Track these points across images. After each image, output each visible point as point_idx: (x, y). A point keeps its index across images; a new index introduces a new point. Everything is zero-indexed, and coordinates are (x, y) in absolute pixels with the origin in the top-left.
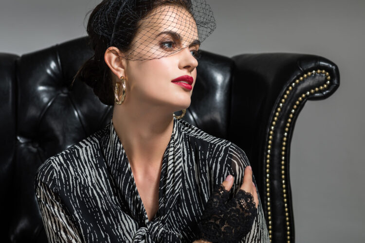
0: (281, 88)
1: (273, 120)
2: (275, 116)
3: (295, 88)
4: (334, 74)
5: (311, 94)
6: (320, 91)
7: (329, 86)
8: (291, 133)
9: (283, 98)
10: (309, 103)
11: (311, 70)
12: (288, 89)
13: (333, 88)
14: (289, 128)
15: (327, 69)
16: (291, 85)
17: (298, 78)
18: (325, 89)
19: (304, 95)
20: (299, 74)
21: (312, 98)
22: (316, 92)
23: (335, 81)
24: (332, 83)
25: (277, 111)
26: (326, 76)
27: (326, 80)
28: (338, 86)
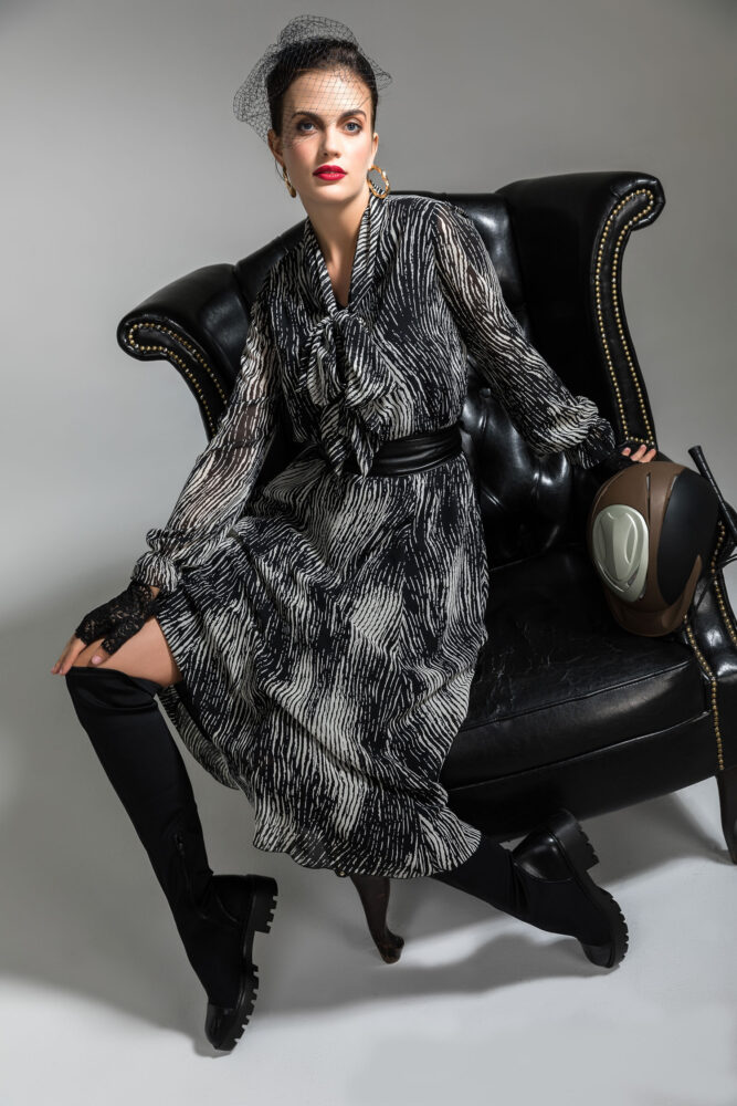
0: (598, 226)
1: (597, 267)
2: (598, 262)
3: (613, 222)
4: (658, 191)
5: (634, 223)
6: (645, 216)
7: (653, 207)
8: (619, 277)
9: (602, 237)
10: (634, 234)
11: (628, 194)
12: (606, 225)
13: (659, 207)
14: (616, 271)
15: (647, 187)
16: (608, 219)
17: (615, 208)
18: (649, 213)
19: (626, 227)
20: (615, 202)
21: (636, 227)
22: (639, 219)
23: (660, 199)
24: (656, 202)
25: (598, 255)
26: (648, 196)
27: (648, 200)
28: (663, 204)
